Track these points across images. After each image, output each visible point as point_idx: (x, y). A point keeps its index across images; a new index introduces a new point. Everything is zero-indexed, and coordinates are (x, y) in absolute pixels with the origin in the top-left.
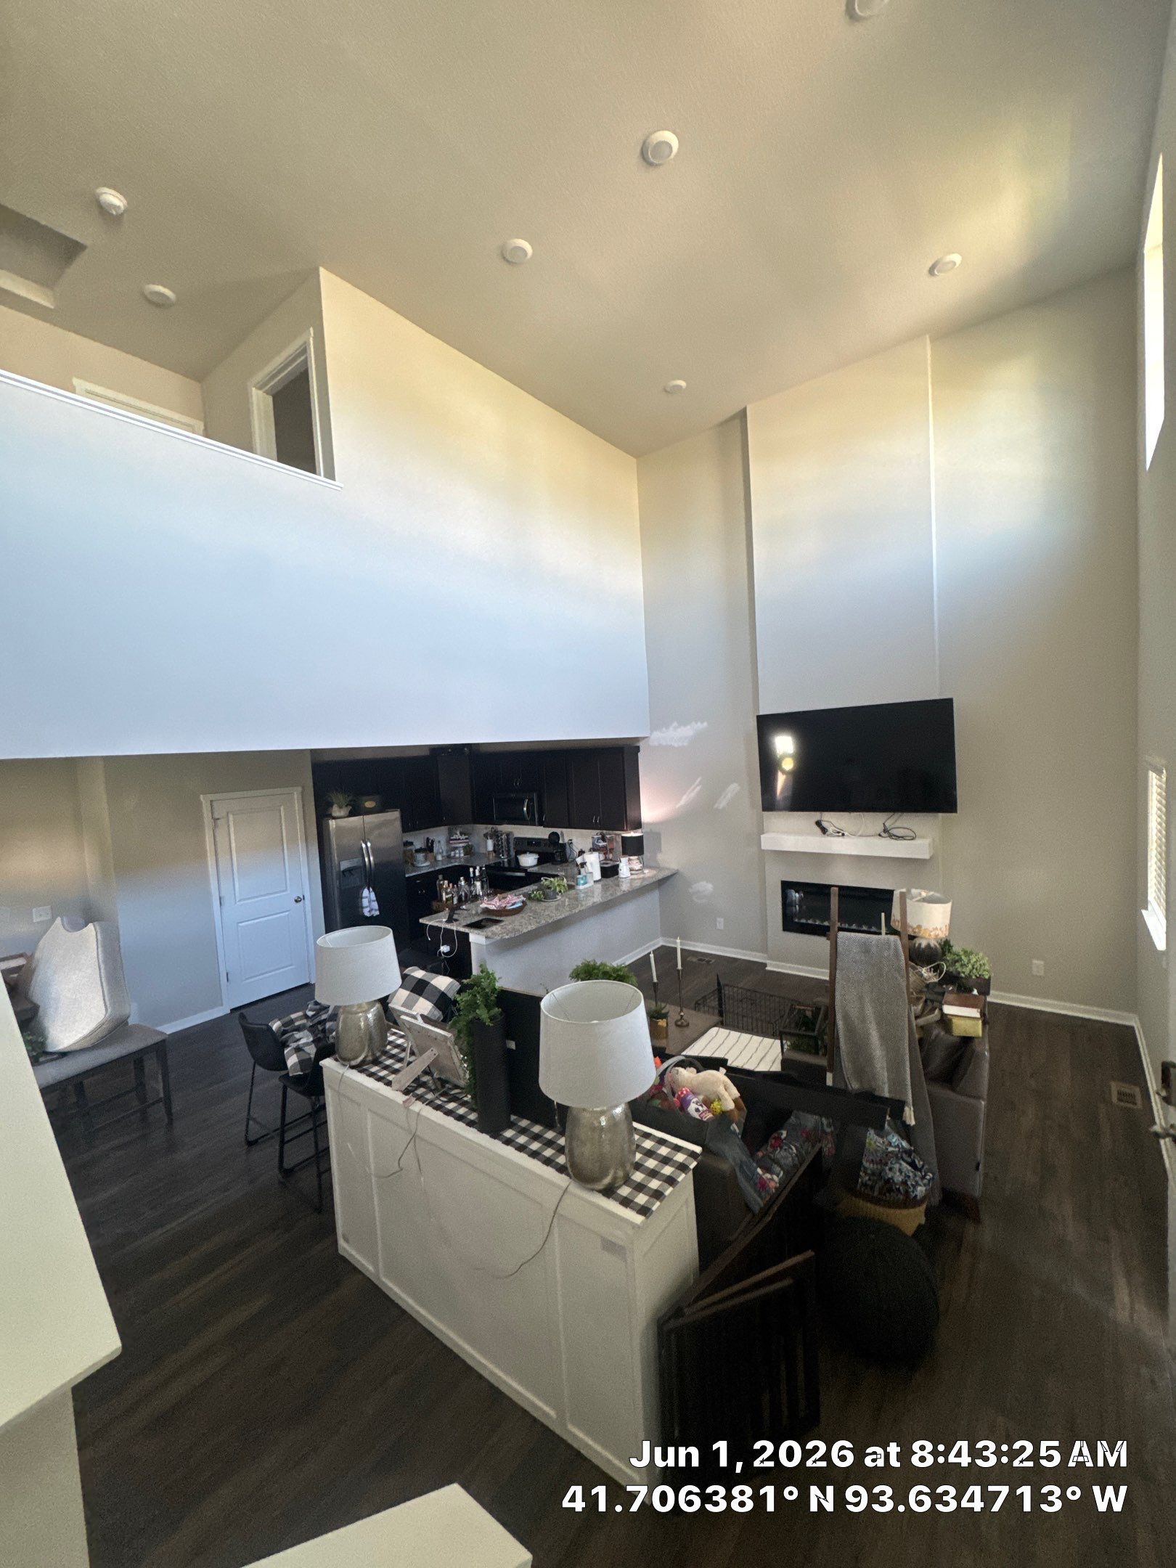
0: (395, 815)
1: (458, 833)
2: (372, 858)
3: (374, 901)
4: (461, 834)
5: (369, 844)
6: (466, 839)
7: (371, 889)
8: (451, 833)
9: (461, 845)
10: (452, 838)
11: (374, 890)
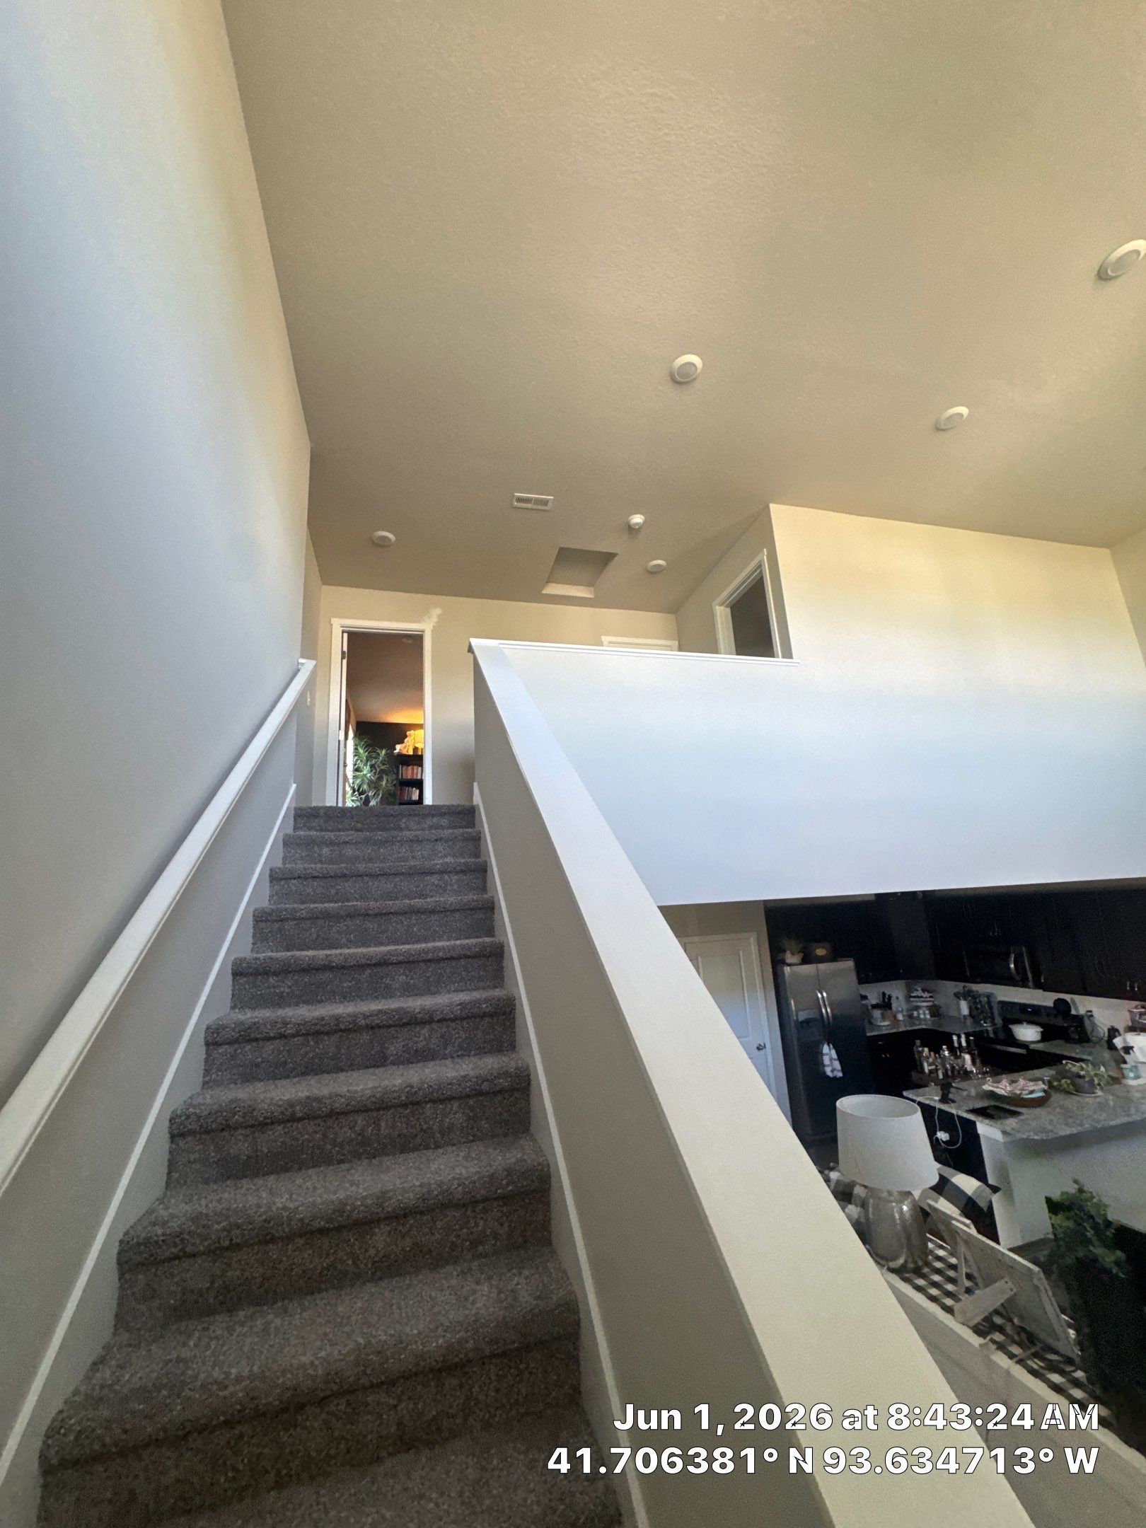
0: (849, 964)
1: (919, 989)
2: (829, 1010)
3: (835, 1060)
4: (924, 991)
5: (825, 994)
6: (931, 997)
7: (831, 1046)
8: (910, 989)
9: (925, 1004)
10: (913, 995)
11: (834, 1047)
